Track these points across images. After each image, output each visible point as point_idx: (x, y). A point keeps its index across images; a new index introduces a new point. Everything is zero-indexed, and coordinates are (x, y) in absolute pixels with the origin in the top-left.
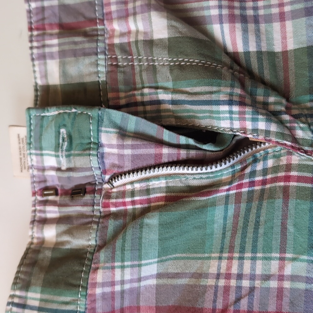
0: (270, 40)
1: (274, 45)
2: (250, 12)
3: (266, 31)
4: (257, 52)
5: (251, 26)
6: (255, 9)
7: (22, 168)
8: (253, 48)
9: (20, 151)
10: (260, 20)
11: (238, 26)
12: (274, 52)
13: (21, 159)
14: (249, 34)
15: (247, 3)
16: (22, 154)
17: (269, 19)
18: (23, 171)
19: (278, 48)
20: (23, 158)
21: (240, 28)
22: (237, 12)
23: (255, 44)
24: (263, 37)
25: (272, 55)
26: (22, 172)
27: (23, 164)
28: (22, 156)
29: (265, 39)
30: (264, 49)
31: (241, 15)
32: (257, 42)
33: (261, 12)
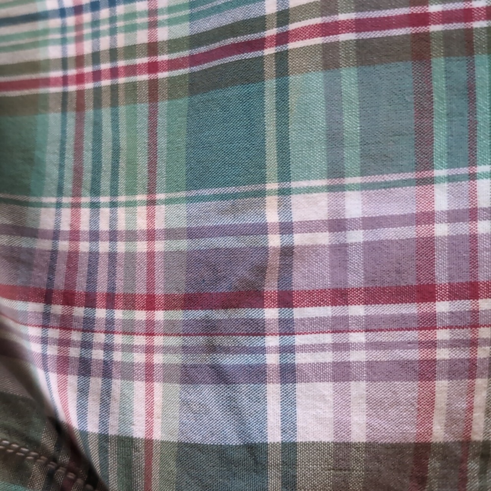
0: (126, 413)
1: (133, 425)
2: (98, 354)
3: (123, 395)
4: (100, 435)
5: (96, 383)
6: (108, 348)
8: (93, 427)
10: (114, 371)
11: (73, 380)
12: (132, 437)
14: (90, 398)
15: (95, 334)
17: (128, 372)
19: (138, 432)
21: (76, 384)
22: (74, 352)
23: (96, 420)
24: (115, 407)
25: (126, 443)
29: (117, 411)
30: (112, 432)
31: (81, 358)
32: (101, 417)
33: (117, 356)
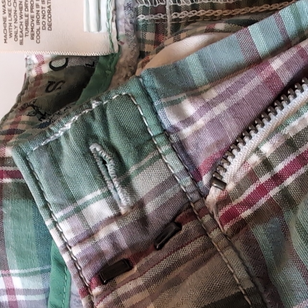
7: (5, 36)
9: (4, 6)
13: (5, 19)
16: (7, 12)
18: (7, 41)
20: (8, 19)
26: (5, 42)
27: (7, 28)
28: (7, 15)
